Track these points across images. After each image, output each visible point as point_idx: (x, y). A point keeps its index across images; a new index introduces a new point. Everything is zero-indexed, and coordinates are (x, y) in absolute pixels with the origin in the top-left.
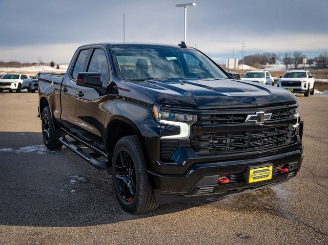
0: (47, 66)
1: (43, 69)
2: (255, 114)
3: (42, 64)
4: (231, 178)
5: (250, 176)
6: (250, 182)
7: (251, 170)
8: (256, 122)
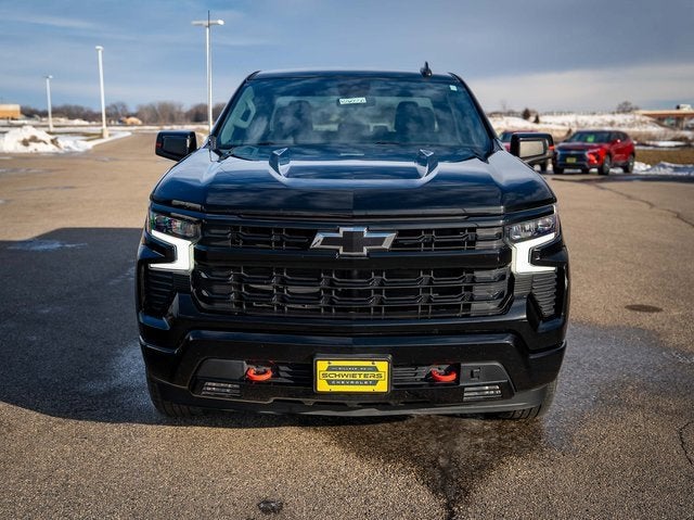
0: (517, 119)
1: (507, 123)
2: (338, 231)
3: (510, 114)
4: (281, 374)
5: (319, 375)
6: (319, 389)
7: (319, 362)
8: (341, 252)
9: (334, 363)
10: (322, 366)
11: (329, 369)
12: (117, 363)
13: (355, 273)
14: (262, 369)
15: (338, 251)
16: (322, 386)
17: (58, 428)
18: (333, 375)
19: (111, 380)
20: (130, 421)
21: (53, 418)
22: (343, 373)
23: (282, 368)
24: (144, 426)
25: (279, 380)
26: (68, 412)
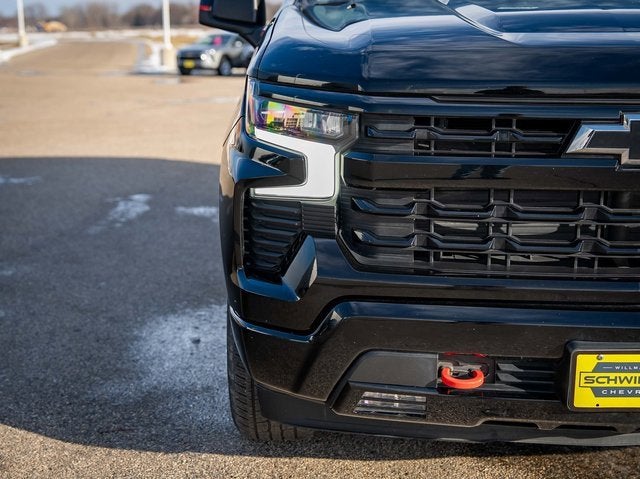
2: (620, 121)
4: (502, 377)
5: (579, 380)
6: (577, 404)
7: (579, 357)
8: (625, 159)
9: (607, 358)
10: (585, 363)
11: (599, 368)
12: (139, 351)
13: (626, 198)
14: (464, 369)
15: (618, 157)
16: (584, 398)
17: (81, 463)
18: (605, 380)
19: (139, 379)
20: (193, 449)
21: (68, 445)
22: (623, 375)
23: (504, 367)
24: (220, 457)
25: (497, 387)
26: (87, 434)
